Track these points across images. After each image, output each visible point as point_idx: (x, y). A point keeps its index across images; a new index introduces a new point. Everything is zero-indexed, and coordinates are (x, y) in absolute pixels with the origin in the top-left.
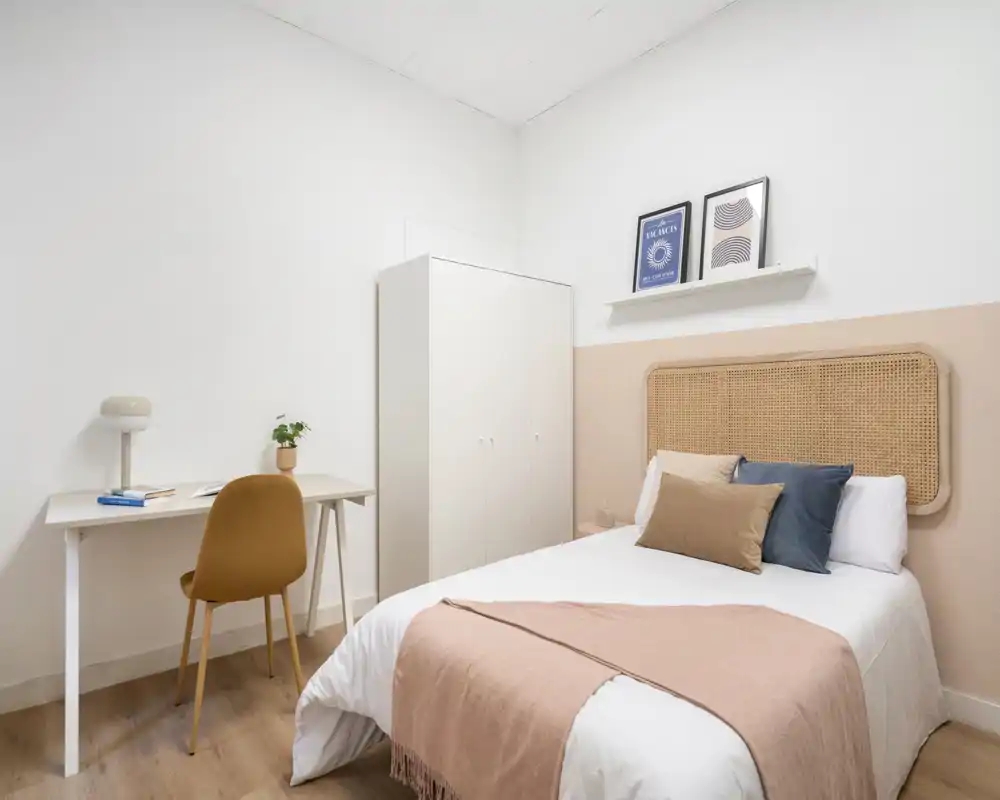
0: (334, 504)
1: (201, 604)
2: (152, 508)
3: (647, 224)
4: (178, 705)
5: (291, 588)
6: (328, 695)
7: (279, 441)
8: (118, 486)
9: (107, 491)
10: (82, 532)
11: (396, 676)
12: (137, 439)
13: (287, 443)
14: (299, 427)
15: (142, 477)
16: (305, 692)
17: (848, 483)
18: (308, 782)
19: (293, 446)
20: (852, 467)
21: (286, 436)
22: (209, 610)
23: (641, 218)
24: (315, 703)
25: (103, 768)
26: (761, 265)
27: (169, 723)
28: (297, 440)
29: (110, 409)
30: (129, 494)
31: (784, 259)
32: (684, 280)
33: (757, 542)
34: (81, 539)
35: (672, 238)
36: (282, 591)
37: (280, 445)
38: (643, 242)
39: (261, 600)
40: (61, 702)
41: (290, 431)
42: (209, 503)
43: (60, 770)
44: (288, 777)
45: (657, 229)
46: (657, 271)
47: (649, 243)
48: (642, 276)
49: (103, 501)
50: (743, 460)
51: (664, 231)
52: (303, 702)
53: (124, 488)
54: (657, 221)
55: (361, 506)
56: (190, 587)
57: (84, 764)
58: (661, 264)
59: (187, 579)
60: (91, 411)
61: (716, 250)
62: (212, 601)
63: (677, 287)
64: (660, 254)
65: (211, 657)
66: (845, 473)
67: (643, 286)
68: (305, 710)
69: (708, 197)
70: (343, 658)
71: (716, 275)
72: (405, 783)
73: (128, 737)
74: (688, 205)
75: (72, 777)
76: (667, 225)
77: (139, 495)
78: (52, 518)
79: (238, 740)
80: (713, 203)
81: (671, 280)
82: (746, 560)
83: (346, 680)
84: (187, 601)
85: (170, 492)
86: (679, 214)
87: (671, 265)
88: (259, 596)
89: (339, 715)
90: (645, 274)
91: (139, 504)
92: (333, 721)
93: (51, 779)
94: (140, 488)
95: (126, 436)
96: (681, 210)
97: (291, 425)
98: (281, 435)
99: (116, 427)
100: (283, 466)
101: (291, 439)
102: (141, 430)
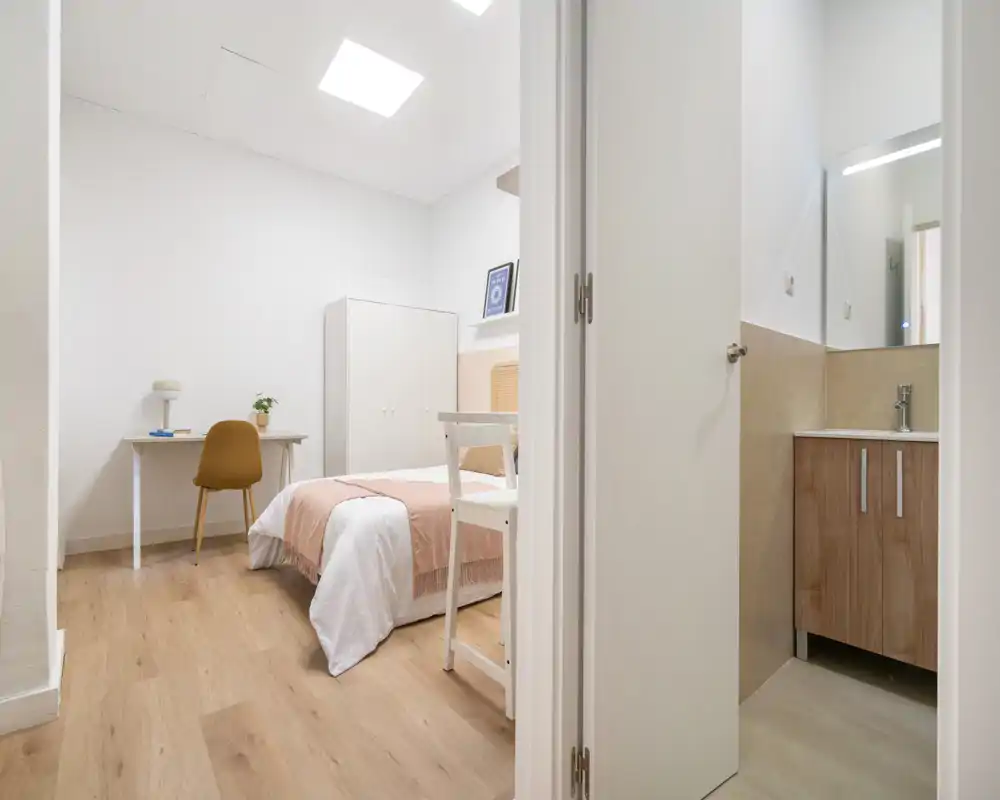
0: (287, 443)
1: (205, 490)
2: (177, 436)
3: (492, 273)
7: (257, 409)
8: (162, 427)
9: (155, 431)
10: (140, 446)
12: (173, 404)
13: (263, 411)
14: (269, 400)
15: (174, 423)
19: (266, 412)
21: (263, 406)
22: (205, 494)
23: (489, 271)
28: (269, 410)
29: (157, 387)
30: (166, 431)
32: (507, 310)
35: (502, 285)
36: (248, 487)
37: (258, 412)
38: (489, 287)
39: (241, 491)
40: (131, 549)
41: (265, 403)
45: (496, 279)
46: (495, 306)
47: (492, 287)
49: (151, 434)
51: (499, 280)
53: (164, 429)
54: (497, 274)
55: (299, 446)
58: (496, 301)
60: (148, 389)
62: (208, 488)
63: (503, 315)
64: (497, 294)
67: (488, 315)
68: (251, 540)
69: (519, 261)
74: (512, 265)
75: (136, 570)
76: (500, 277)
77: (172, 432)
81: (500, 311)
85: (188, 431)
86: (507, 270)
87: (500, 303)
88: (240, 488)
90: (489, 309)
91: (171, 435)
94: (172, 429)
95: (167, 402)
96: (508, 267)
97: (265, 400)
98: (259, 405)
99: (161, 398)
100: (261, 423)
101: (265, 408)
102: (175, 399)
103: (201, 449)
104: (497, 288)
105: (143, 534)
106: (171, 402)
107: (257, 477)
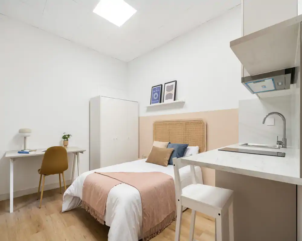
0: (76, 153)
1: (43, 175)
2: (31, 154)
3: (154, 89)
4: (37, 199)
5: (65, 172)
6: (70, 193)
7: (64, 139)
8: (23, 149)
9: (20, 150)
10: (14, 159)
11: (83, 187)
12: (28, 138)
13: (66, 139)
14: (69, 136)
15: (29, 147)
16: (65, 193)
17: (188, 147)
18: (65, 212)
20: (188, 144)
21: (66, 138)
22: (44, 177)
23: (152, 87)
24: (67, 195)
25: (19, 211)
26: (175, 100)
27: (35, 203)
28: (69, 139)
29: (21, 131)
31: (179, 99)
32: (160, 102)
33: (167, 160)
34: (14, 161)
35: (158, 92)
36: (62, 173)
37: (64, 140)
38: (153, 93)
39: (58, 174)
40: (9, 200)
41: (67, 137)
42: (44, 153)
43: (9, 212)
44: (61, 211)
46: (155, 100)
47: (154, 93)
48: (152, 101)
49: (19, 152)
50: (170, 143)
51: (157, 91)
52: (64, 194)
53: (24, 150)
54: (156, 88)
55: (82, 154)
56: (40, 172)
57: (14, 211)
58: (156, 98)
59: (39, 170)
60: (16, 131)
61: (166, 96)
62: (45, 175)
63: (159, 104)
64: (156, 96)
65: (44, 190)
66: (187, 146)
67: (152, 103)
68: (65, 196)
69: (165, 84)
70: (74, 185)
71: (166, 102)
72: (87, 210)
73: (25, 206)
74: (162, 85)
75: (11, 213)
77: (28, 151)
78: (7, 156)
79: (51, 205)
80: (166, 85)
81: (157, 102)
82: (164, 164)
83: (74, 189)
84: (40, 175)
85: (35, 150)
86: (160, 87)
87: (158, 99)
88: (58, 173)
89: (72, 198)
90: (153, 101)
91: (28, 153)
92: (71, 199)
93: (7, 214)
94: (28, 150)
95: (25, 138)
96: (160, 86)
97: (67, 135)
98: (64, 137)
99: (23, 135)
100: (65, 145)
101: (67, 138)
102: (29, 136)
103: (42, 158)
104: (156, 94)
105: (15, 193)
106: (27, 137)
107: (66, 168)
